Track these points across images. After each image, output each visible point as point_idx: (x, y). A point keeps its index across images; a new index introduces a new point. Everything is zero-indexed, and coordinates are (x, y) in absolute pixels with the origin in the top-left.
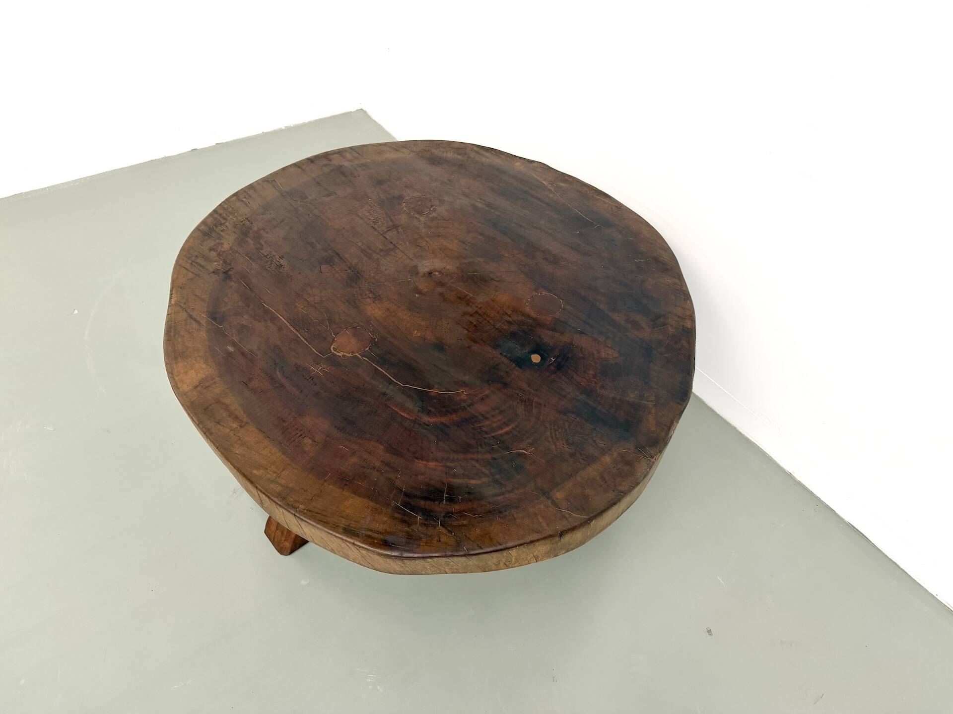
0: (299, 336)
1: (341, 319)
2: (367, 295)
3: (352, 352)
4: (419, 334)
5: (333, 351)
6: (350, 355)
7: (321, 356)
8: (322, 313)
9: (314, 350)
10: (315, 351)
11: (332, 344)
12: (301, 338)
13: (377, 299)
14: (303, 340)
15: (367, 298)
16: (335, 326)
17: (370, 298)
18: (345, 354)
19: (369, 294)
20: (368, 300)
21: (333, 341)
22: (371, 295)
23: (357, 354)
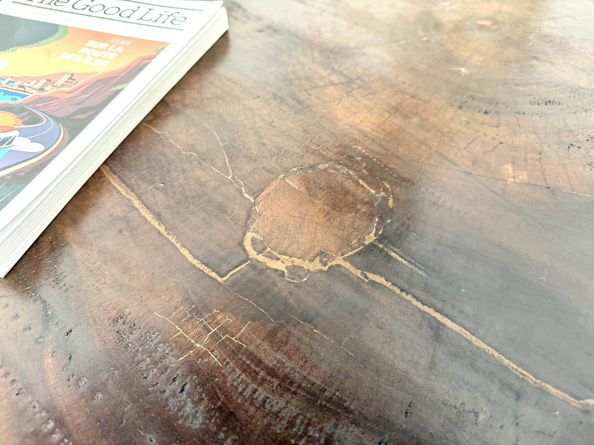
0: (136, 203)
1: (264, 144)
2: (326, 80)
3: (321, 254)
4: (523, 176)
5: (252, 254)
6: (316, 266)
7: (214, 275)
8: (207, 130)
9: (185, 252)
10: (190, 258)
11: (246, 228)
12: (144, 212)
13: (355, 86)
14: (149, 217)
15: (325, 86)
16: (250, 168)
17: (332, 84)
18: (298, 262)
19: (330, 75)
20: (332, 89)
21: (249, 216)
22: (335, 78)
23: (339, 260)
